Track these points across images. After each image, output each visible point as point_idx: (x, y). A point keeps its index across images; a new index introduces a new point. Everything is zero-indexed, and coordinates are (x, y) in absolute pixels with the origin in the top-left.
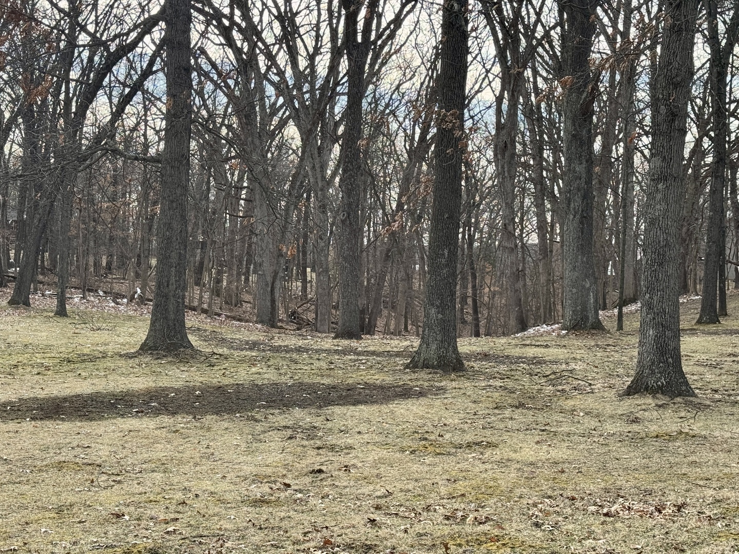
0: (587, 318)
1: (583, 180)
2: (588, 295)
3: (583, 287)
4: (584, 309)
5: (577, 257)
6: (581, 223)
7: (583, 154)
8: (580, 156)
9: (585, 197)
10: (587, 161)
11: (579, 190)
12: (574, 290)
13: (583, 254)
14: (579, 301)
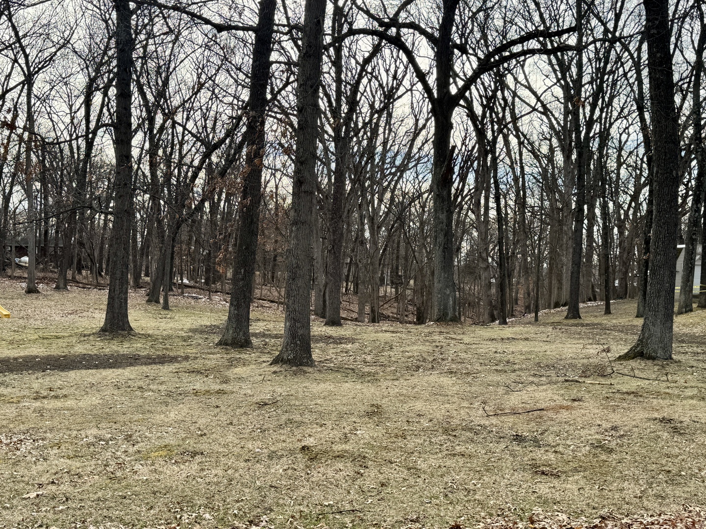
0: (447, 314)
1: (444, 224)
2: (448, 299)
3: (445, 293)
4: (446, 308)
5: (441, 275)
6: (444, 252)
7: (445, 207)
8: (442, 209)
9: (445, 235)
10: (447, 212)
11: (442, 230)
12: (439, 296)
13: (445, 272)
14: (442, 303)
